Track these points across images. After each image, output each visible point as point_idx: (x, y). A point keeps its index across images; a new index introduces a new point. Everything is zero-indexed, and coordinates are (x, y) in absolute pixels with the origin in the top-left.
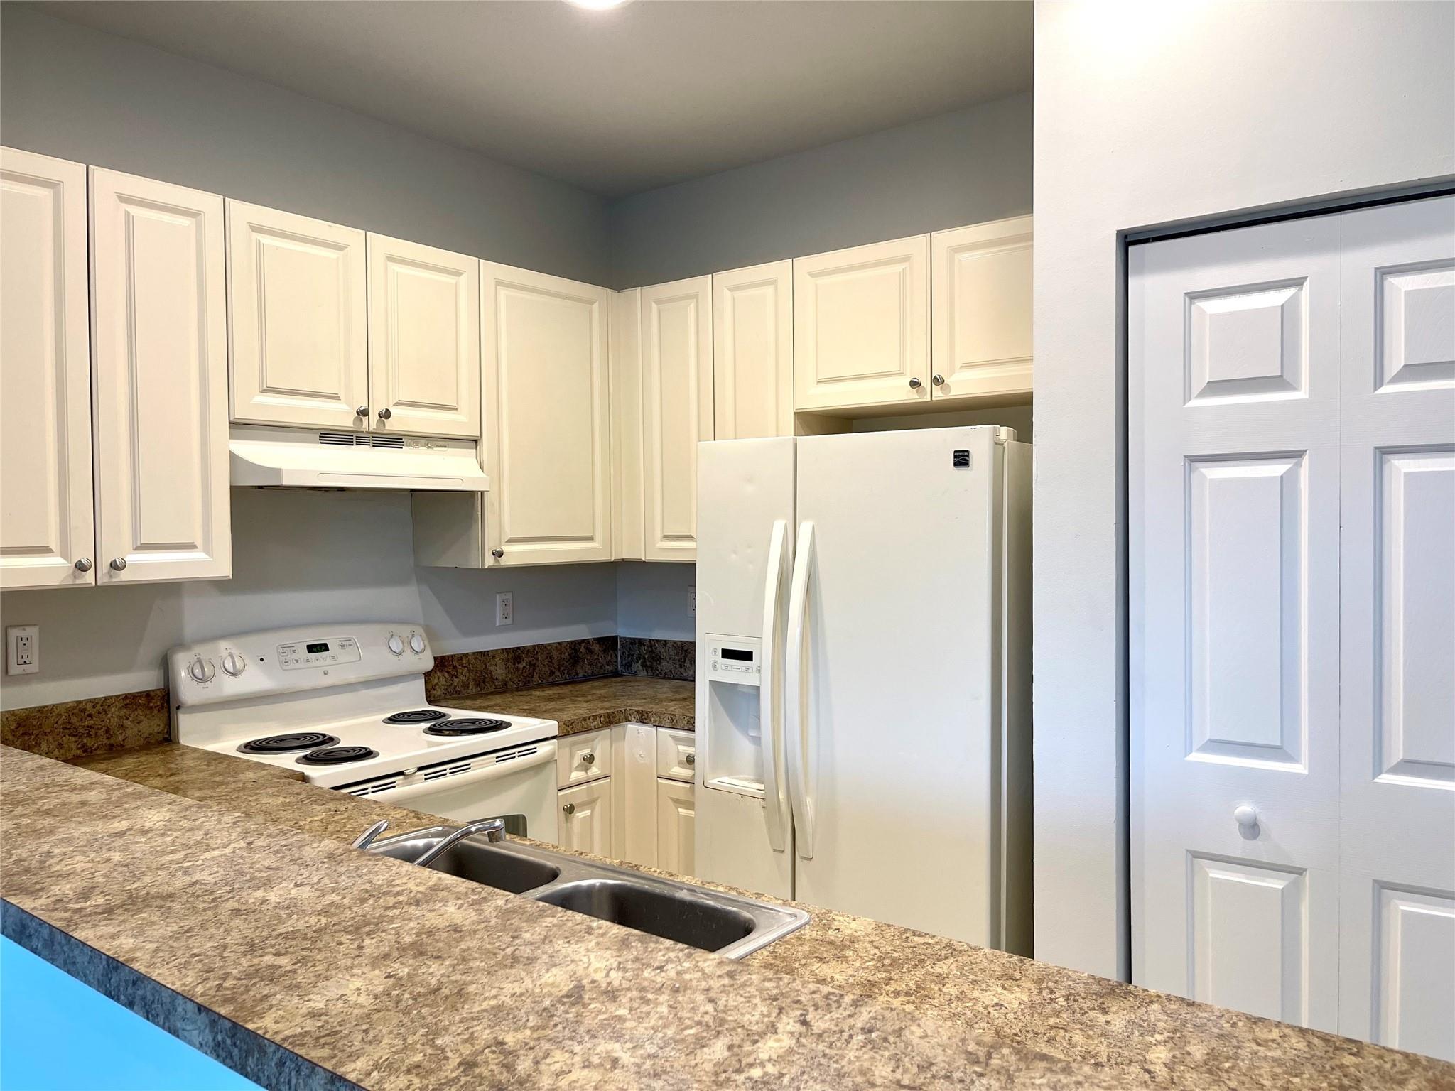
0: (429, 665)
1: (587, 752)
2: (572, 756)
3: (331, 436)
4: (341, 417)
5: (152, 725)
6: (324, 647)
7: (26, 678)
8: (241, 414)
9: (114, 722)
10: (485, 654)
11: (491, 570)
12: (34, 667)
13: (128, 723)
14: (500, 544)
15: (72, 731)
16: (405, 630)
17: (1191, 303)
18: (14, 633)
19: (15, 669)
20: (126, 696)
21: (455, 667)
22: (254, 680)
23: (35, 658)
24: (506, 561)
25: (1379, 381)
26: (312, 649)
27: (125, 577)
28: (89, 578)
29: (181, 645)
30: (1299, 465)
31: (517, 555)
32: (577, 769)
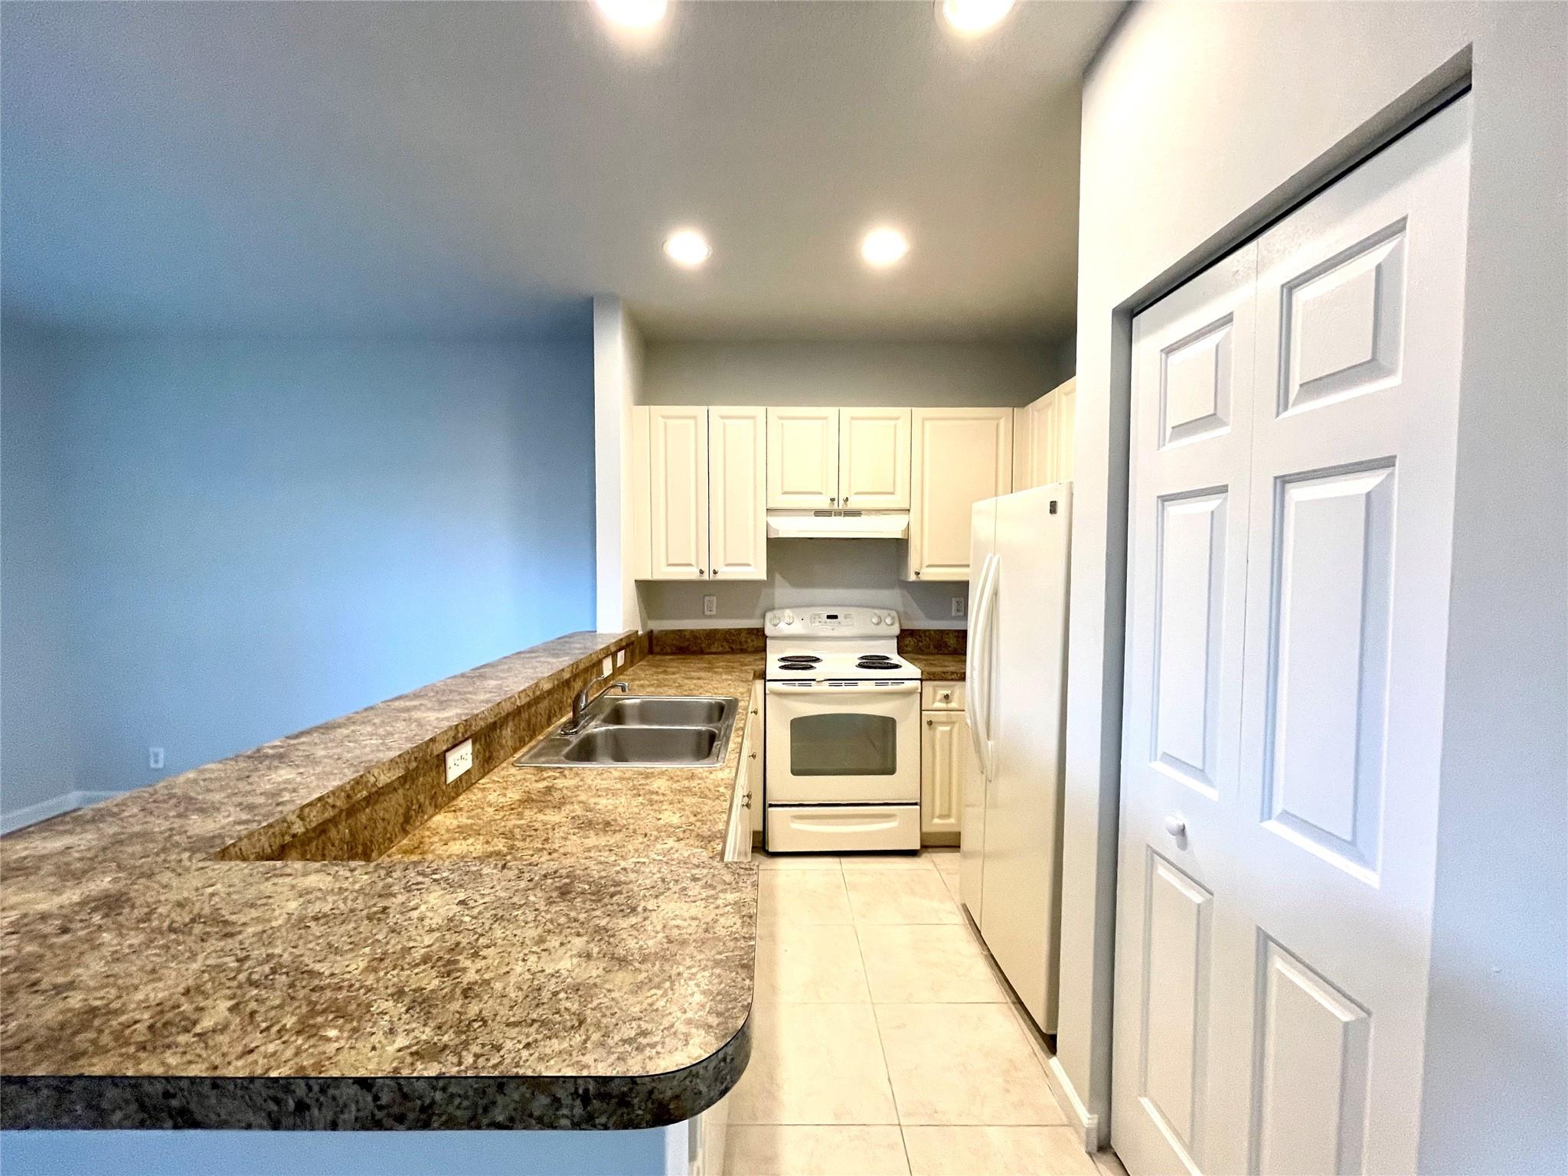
0: (896, 630)
1: (948, 692)
2: (935, 693)
3: (819, 513)
4: (824, 504)
5: (758, 643)
6: (835, 617)
7: (711, 617)
8: (771, 505)
9: (743, 639)
10: (942, 631)
11: (913, 582)
12: (714, 613)
13: (749, 640)
14: (921, 568)
15: (726, 640)
16: (883, 613)
17: (1167, 357)
18: (707, 598)
19: (707, 613)
20: (748, 629)
22: (797, 628)
23: (715, 609)
24: (924, 577)
25: (1283, 403)
26: (829, 617)
27: (719, 577)
28: (706, 577)
29: (772, 609)
30: (1225, 499)
31: (930, 575)
32: (940, 701)
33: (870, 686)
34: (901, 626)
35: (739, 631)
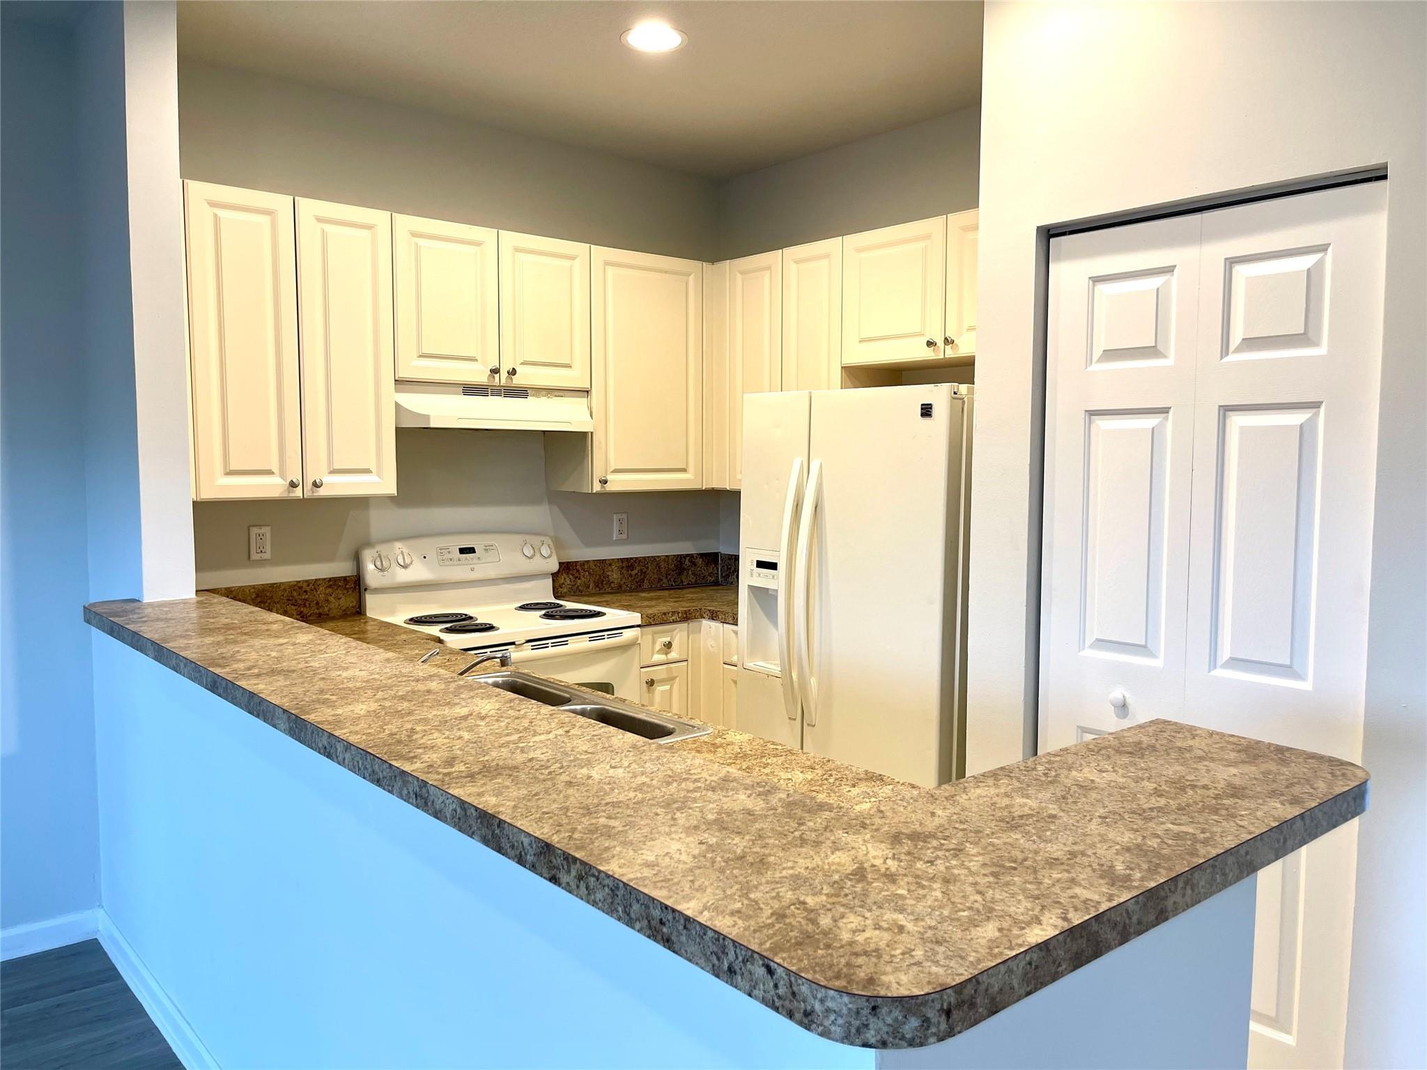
0: (555, 567)
1: (668, 639)
2: (654, 642)
3: (471, 390)
4: (479, 376)
5: (348, 602)
6: (471, 550)
7: (262, 563)
8: (403, 374)
9: (322, 597)
10: (603, 561)
11: (598, 494)
12: (267, 556)
13: (331, 599)
14: (606, 473)
16: (536, 540)
17: (1094, 285)
18: (254, 531)
19: (255, 556)
20: (330, 579)
21: (578, 571)
22: (418, 572)
23: (268, 548)
24: (610, 487)
25: (1225, 351)
26: (462, 551)
27: (322, 492)
28: (298, 493)
29: (368, 544)
30: (1166, 419)
31: (620, 483)
32: (659, 652)
33: (583, 644)
34: (558, 559)
35: (315, 584)
